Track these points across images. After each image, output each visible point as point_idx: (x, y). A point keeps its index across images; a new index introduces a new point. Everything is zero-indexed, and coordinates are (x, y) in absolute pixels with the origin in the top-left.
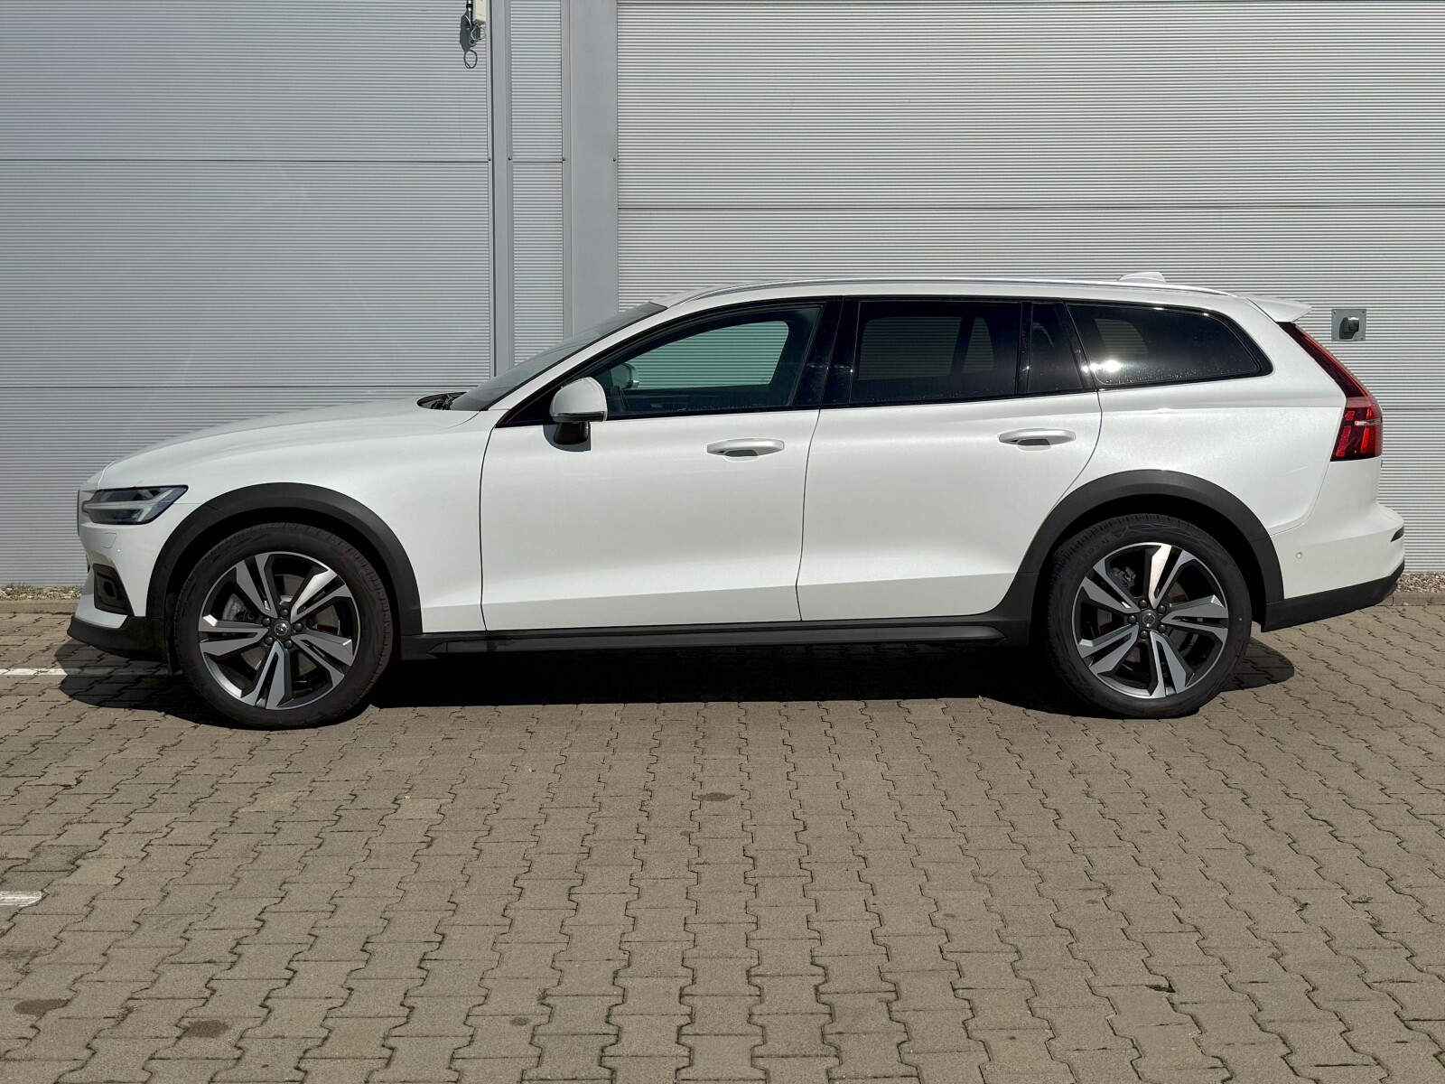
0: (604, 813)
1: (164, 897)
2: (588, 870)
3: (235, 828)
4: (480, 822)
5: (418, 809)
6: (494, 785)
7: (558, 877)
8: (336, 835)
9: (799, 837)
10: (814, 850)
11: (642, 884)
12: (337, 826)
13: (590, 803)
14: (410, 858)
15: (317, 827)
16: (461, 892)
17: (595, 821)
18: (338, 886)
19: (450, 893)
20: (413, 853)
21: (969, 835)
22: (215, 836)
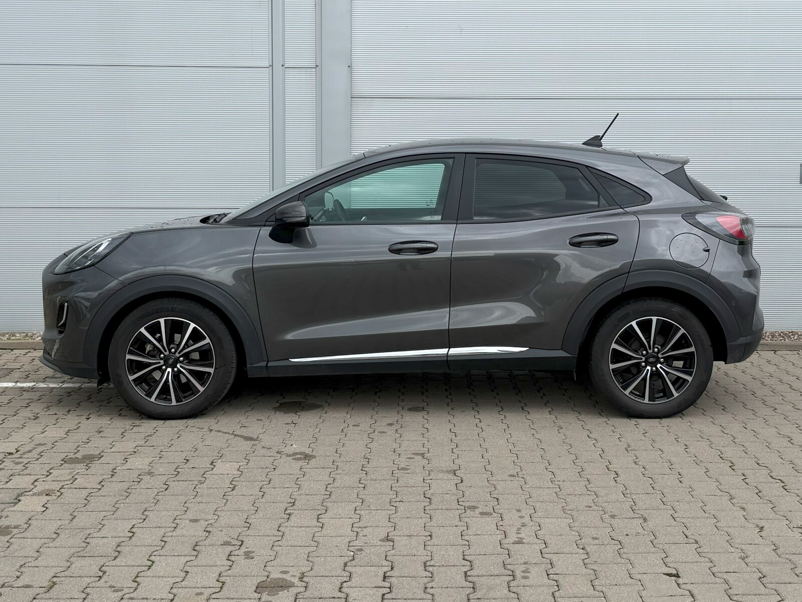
0: (339, 471)
1: (73, 519)
2: (329, 504)
3: (114, 479)
4: (264, 476)
5: (227, 468)
6: (272, 454)
7: (311, 508)
8: (176, 483)
9: (458, 486)
10: (467, 494)
11: (362, 512)
12: (177, 478)
13: (331, 466)
14: (222, 497)
15: (164, 478)
16: (253, 517)
17: (334, 476)
18: (178, 513)
19: (246, 517)
20: (223, 494)
21: (561, 487)
22: (102, 483)
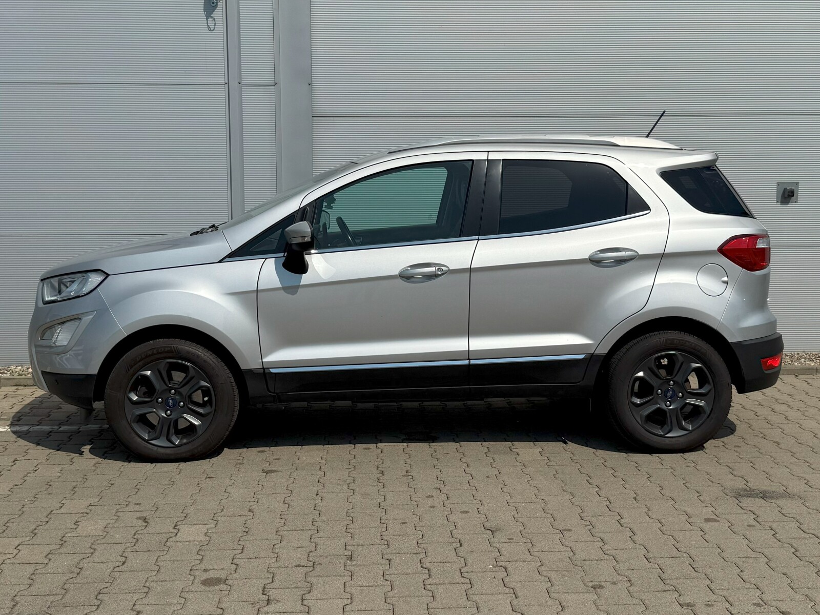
0: (321, 534)
3: (63, 550)
4: (236, 543)
5: (191, 532)
6: (243, 513)
7: (293, 586)
8: (135, 554)
9: (458, 551)
10: (469, 562)
11: (353, 590)
12: (135, 547)
13: (310, 527)
14: (188, 572)
15: (121, 548)
16: (226, 599)
17: (315, 540)
18: (138, 596)
19: (217, 600)
22: (50, 556)
